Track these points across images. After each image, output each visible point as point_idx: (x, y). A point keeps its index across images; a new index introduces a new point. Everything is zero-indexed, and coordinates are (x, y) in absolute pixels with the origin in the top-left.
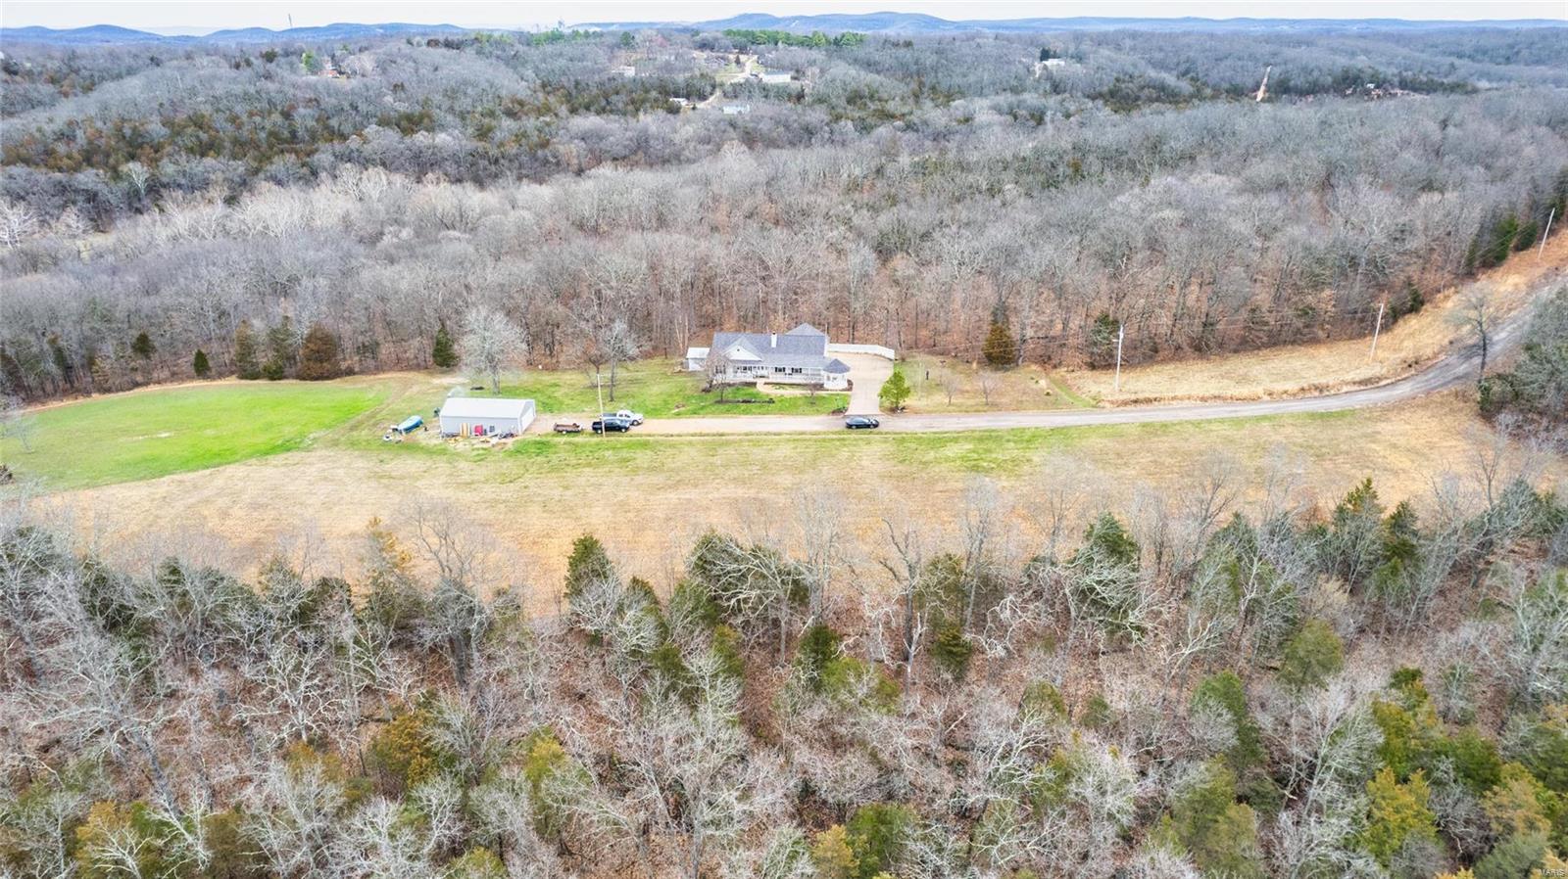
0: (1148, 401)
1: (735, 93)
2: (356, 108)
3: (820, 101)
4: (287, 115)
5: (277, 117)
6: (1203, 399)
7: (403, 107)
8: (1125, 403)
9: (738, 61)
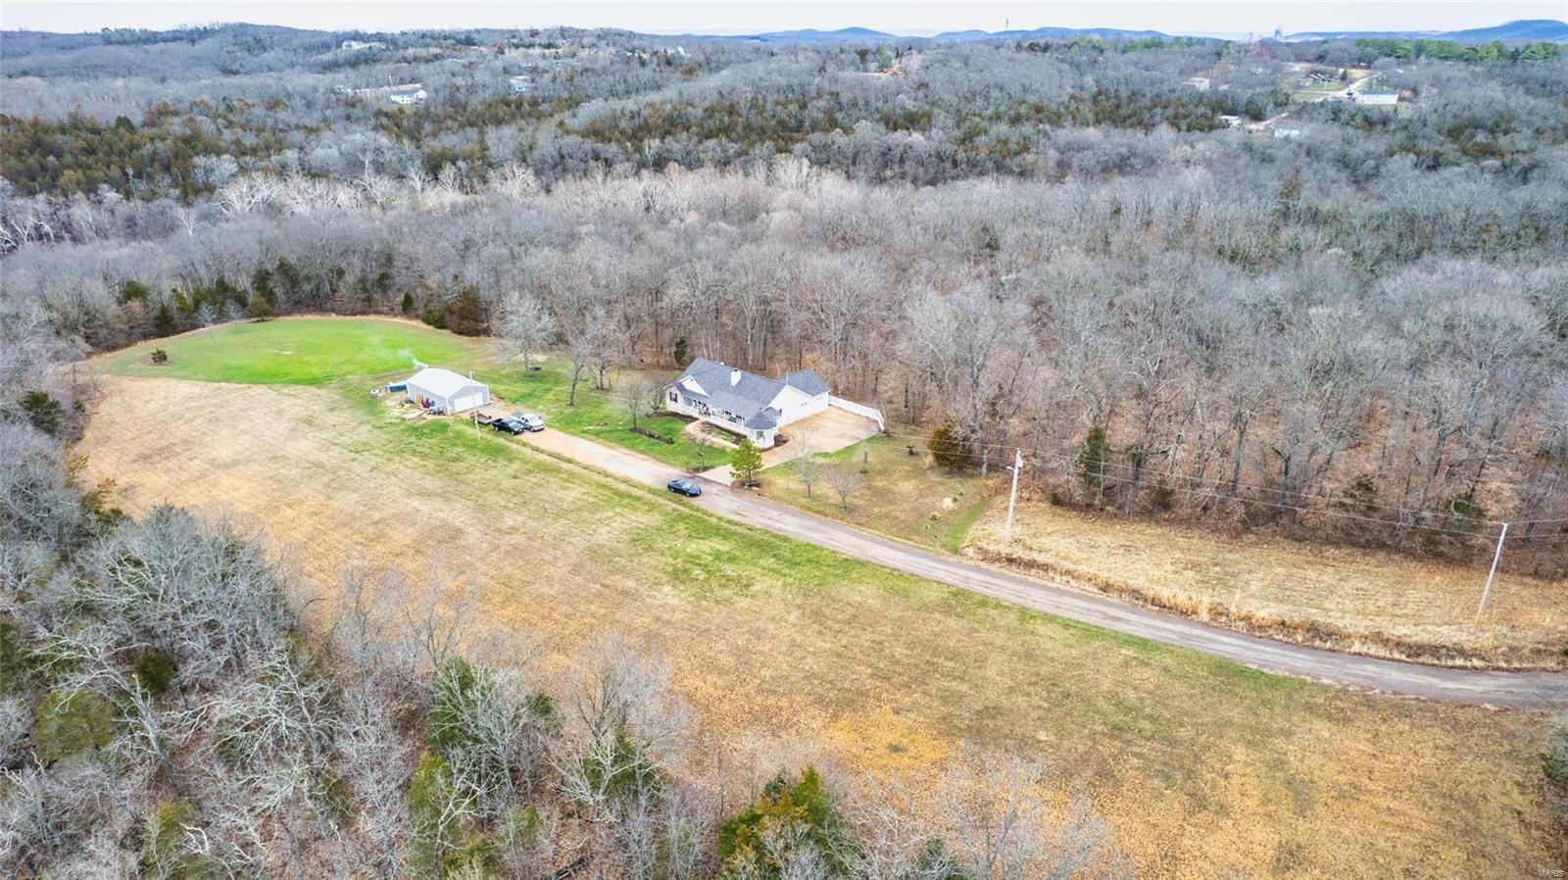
0: (1031, 565)
1: (1303, 111)
2: (867, 103)
3: (1405, 128)
4: (804, 106)
5: (793, 108)
6: (1106, 588)
7: (910, 105)
8: (997, 558)
9: (1344, 77)
